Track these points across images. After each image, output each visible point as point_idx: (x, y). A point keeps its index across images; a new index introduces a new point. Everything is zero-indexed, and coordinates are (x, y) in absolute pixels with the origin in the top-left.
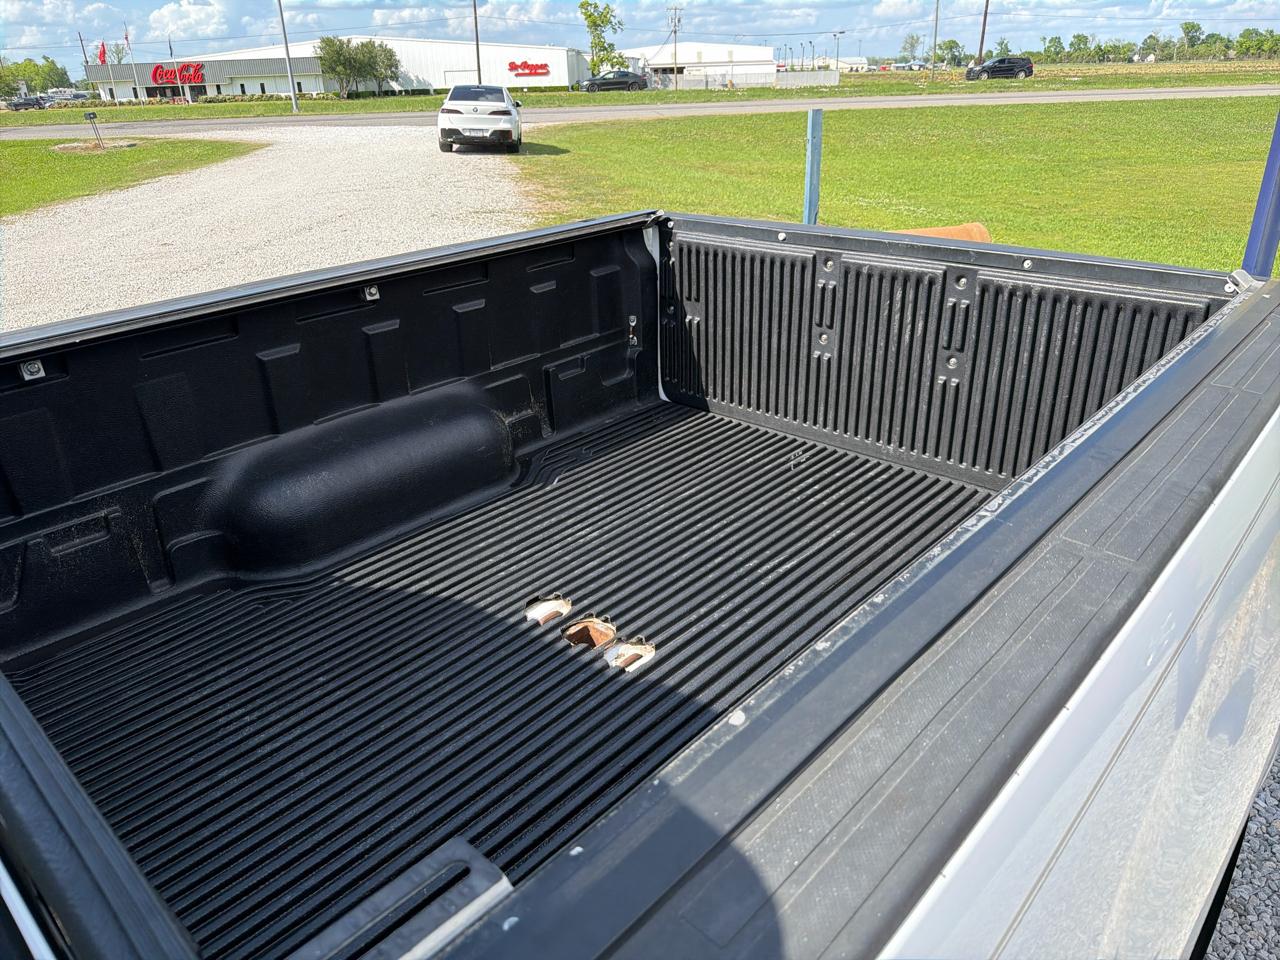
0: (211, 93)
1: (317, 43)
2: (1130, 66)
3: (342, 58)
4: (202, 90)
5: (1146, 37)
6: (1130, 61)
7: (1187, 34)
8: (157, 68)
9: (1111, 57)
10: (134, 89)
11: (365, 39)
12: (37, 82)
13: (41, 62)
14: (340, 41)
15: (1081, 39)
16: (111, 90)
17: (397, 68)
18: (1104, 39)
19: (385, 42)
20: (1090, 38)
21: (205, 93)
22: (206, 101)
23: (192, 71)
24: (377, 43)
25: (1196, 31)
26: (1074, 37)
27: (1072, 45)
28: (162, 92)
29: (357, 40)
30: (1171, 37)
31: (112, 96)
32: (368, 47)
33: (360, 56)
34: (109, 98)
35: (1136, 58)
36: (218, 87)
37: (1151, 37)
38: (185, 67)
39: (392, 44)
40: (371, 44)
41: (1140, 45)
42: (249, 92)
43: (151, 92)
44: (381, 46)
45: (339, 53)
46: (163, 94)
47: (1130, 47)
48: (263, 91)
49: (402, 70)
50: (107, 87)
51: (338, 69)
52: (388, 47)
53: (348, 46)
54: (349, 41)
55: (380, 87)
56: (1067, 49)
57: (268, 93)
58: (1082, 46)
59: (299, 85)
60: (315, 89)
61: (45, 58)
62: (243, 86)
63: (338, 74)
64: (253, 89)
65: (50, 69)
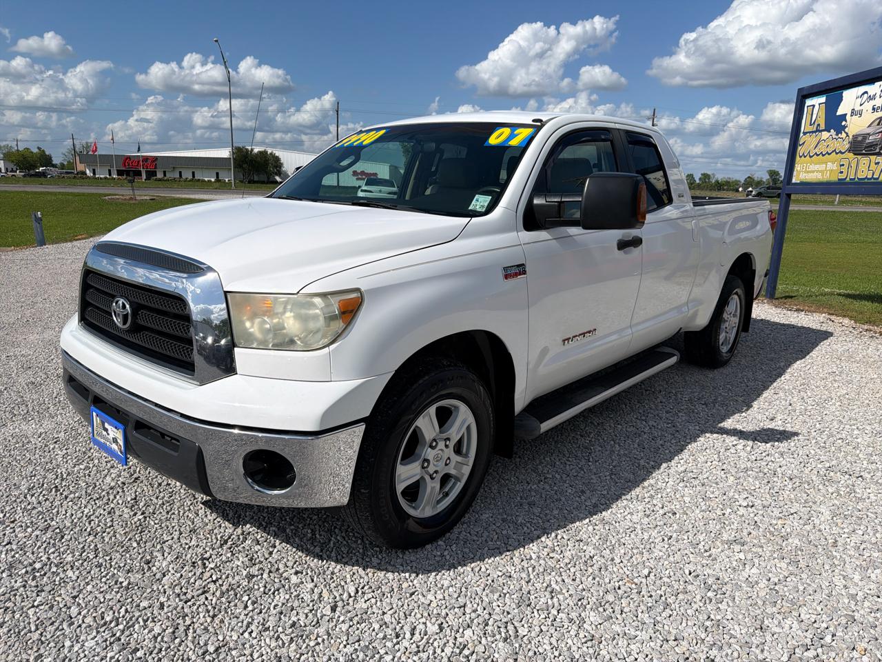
0: (160, 175)
2: (737, 194)
3: (247, 159)
4: (154, 174)
5: (747, 177)
6: (737, 191)
7: (771, 176)
8: (127, 159)
9: (725, 187)
10: (110, 169)
11: (262, 149)
13: (35, 150)
14: (247, 149)
15: (706, 177)
16: (95, 168)
17: (280, 168)
18: (720, 177)
19: (274, 152)
20: (712, 176)
21: (156, 176)
22: (156, 180)
23: (149, 162)
24: (269, 151)
25: (777, 175)
26: (702, 174)
27: (700, 179)
28: (127, 173)
29: (257, 150)
30: (762, 178)
31: (94, 173)
32: (263, 154)
33: (259, 159)
34: (92, 175)
35: (740, 189)
36: (165, 173)
37: (749, 177)
38: (146, 159)
39: (278, 153)
40: (265, 152)
41: (743, 182)
42: (184, 177)
43: (120, 173)
44: (271, 154)
45: (245, 157)
46: (128, 175)
47: (737, 183)
48: (194, 176)
49: (283, 169)
50: (92, 168)
51: (244, 166)
52: (276, 155)
53: (251, 152)
54: (252, 150)
55: (268, 178)
56: (698, 181)
57: (196, 178)
58: (707, 180)
59: (217, 174)
60: (228, 177)
61: (39, 148)
62: (180, 173)
63: (244, 169)
64: (187, 175)
65: (42, 155)
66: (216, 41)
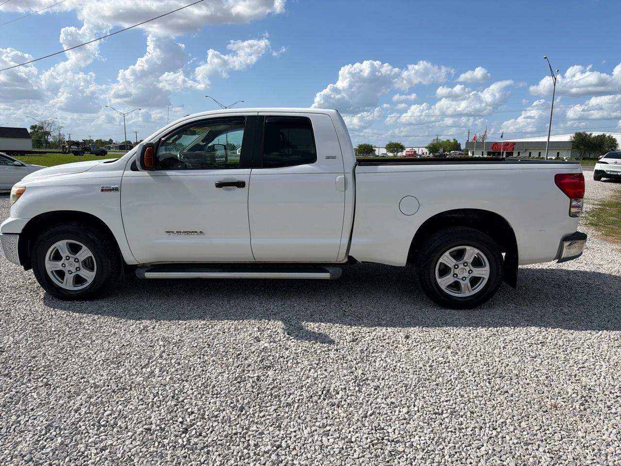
0: (515, 155)
1: (573, 135)
3: (584, 142)
4: (511, 154)
10: (483, 152)
11: (600, 134)
12: (449, 148)
13: (452, 141)
14: (586, 134)
16: (473, 152)
19: (612, 135)
21: (512, 155)
23: (509, 146)
24: (607, 135)
28: (494, 153)
29: (595, 134)
31: (473, 154)
32: (601, 137)
33: (596, 141)
34: (471, 155)
36: (519, 153)
38: (507, 144)
39: (614, 136)
40: (604, 136)
42: (533, 156)
43: (489, 153)
44: (609, 137)
45: (583, 140)
46: (494, 155)
48: (539, 155)
49: (618, 148)
50: (472, 151)
51: (580, 147)
52: (613, 137)
53: (589, 136)
54: (591, 134)
57: (541, 157)
59: (558, 153)
60: (565, 156)
61: (454, 140)
62: (530, 153)
63: (580, 149)
64: (535, 154)
65: (455, 144)
66: (545, 58)
